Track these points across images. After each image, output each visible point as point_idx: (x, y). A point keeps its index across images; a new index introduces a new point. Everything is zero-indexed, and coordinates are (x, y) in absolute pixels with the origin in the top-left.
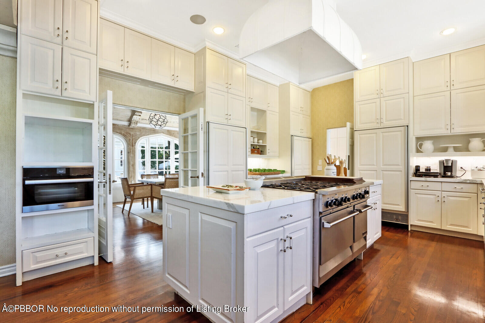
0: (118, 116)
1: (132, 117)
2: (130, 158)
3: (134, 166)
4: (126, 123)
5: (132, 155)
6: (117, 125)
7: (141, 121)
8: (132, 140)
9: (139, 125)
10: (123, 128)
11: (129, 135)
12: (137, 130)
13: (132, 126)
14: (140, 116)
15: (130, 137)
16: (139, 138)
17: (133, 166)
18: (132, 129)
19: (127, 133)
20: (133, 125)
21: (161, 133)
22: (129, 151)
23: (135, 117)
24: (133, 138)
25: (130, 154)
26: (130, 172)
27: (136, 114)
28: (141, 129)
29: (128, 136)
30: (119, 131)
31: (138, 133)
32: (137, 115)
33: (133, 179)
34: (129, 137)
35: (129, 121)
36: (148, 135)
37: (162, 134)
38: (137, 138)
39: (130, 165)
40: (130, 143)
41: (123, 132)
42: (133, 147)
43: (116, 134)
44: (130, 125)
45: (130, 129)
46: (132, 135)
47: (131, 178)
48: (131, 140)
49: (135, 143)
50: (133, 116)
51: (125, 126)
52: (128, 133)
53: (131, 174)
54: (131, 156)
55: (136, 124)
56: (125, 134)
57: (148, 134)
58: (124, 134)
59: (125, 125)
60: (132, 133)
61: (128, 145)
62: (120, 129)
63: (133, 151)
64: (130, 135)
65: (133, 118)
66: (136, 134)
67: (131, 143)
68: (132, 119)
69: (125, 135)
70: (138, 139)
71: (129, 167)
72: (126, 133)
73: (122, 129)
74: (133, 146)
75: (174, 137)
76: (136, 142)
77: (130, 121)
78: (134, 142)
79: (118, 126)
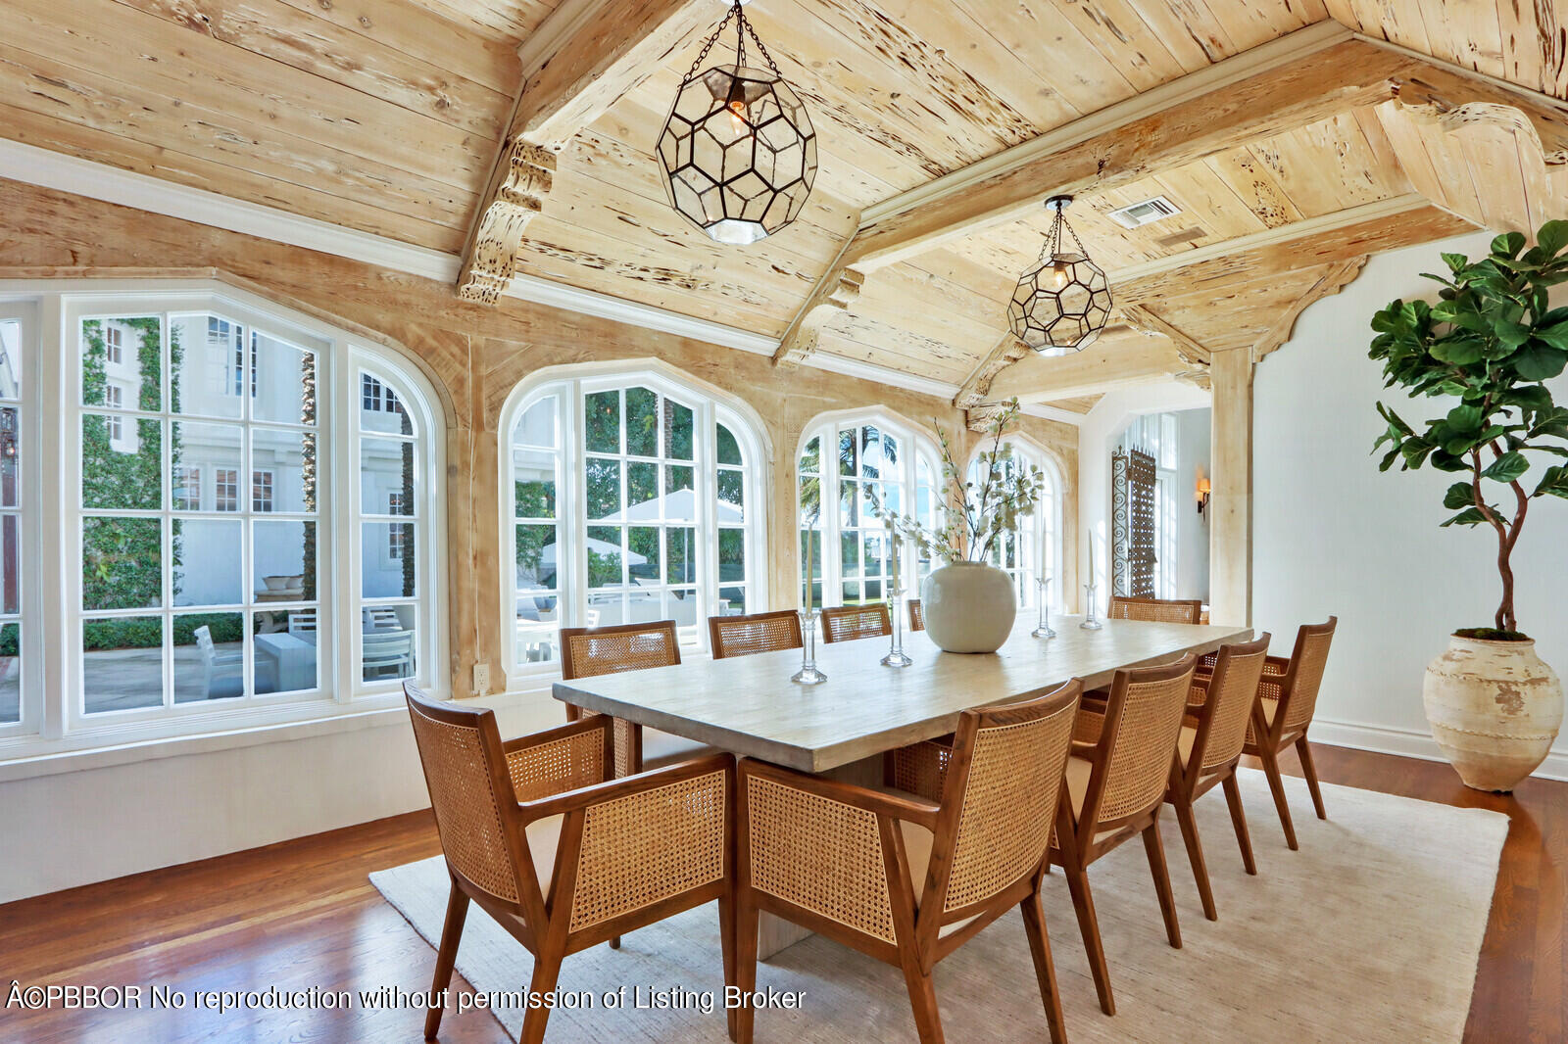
0: (377, 201)
1: (475, 214)
2: (464, 509)
3: (491, 562)
4: (434, 266)
5: (473, 488)
6: (372, 275)
7: (536, 260)
8: (477, 387)
9: (520, 287)
10: (414, 299)
11: (455, 350)
12: (507, 319)
13: (479, 287)
14: (535, 205)
15: (463, 364)
16: (519, 375)
17: (484, 564)
18: (474, 308)
19: (443, 335)
20: (482, 281)
21: (645, 353)
22: (457, 462)
23: (500, 212)
24: (484, 371)
25: (459, 479)
26: (466, 607)
27: (508, 184)
28: (531, 317)
29: (445, 354)
30: (384, 318)
31: (512, 343)
32: (513, 198)
33: (485, 648)
34: (457, 366)
35: (456, 252)
36: (574, 361)
37: (654, 360)
38: (509, 376)
39: (461, 557)
40: (463, 404)
41: (413, 330)
42: (483, 436)
43: (366, 335)
44: (461, 277)
45: (461, 311)
46: (477, 349)
47: (471, 642)
48: (470, 383)
49: (496, 408)
50: (484, 207)
51: (427, 288)
52: (448, 334)
53: (471, 614)
54: (467, 497)
55: (507, 272)
56: (431, 342)
57: (571, 352)
58: (421, 341)
59: (427, 280)
60: (473, 339)
61: (452, 422)
62: (390, 302)
63: (480, 460)
64: (464, 350)
65: (487, 226)
66: (501, 344)
67: (470, 406)
68: (481, 235)
69: (432, 351)
70: (512, 384)
71: (458, 565)
72: (435, 338)
73: (407, 305)
74: (479, 425)
75: (719, 384)
76: (501, 402)
77: (461, 245)
78: (485, 403)
79: (380, 278)
